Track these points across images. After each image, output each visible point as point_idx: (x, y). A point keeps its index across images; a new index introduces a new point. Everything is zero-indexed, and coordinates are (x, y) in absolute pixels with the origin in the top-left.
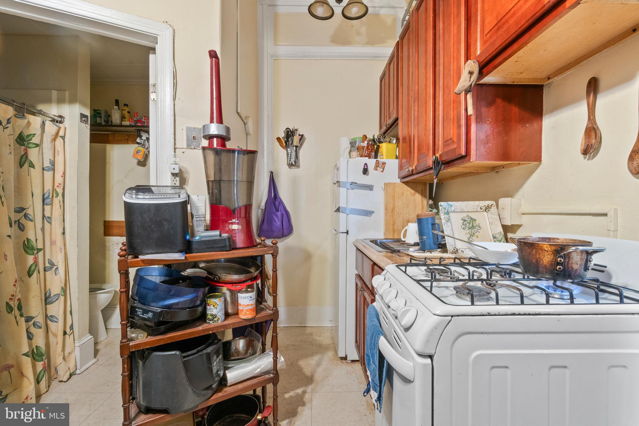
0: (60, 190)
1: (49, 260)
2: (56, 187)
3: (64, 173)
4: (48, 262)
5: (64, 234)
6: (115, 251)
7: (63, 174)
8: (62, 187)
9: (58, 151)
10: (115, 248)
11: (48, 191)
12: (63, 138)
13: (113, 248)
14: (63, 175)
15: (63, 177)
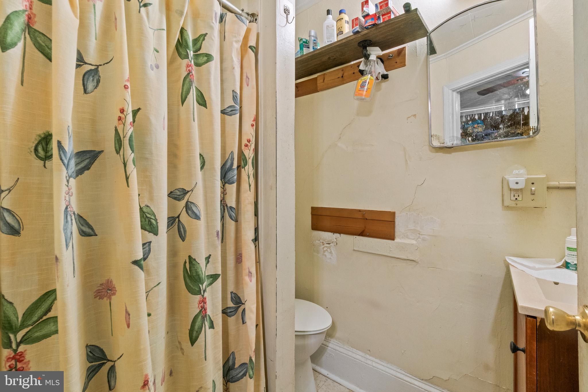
0: (249, 154)
1: (232, 294)
2: (243, 147)
3: (256, 119)
4: (232, 298)
5: (256, 241)
6: (325, 254)
7: (254, 120)
8: (253, 146)
9: (247, 77)
10: (326, 250)
11: (231, 155)
12: (255, 50)
13: (323, 248)
14: (254, 123)
15: (254, 127)
